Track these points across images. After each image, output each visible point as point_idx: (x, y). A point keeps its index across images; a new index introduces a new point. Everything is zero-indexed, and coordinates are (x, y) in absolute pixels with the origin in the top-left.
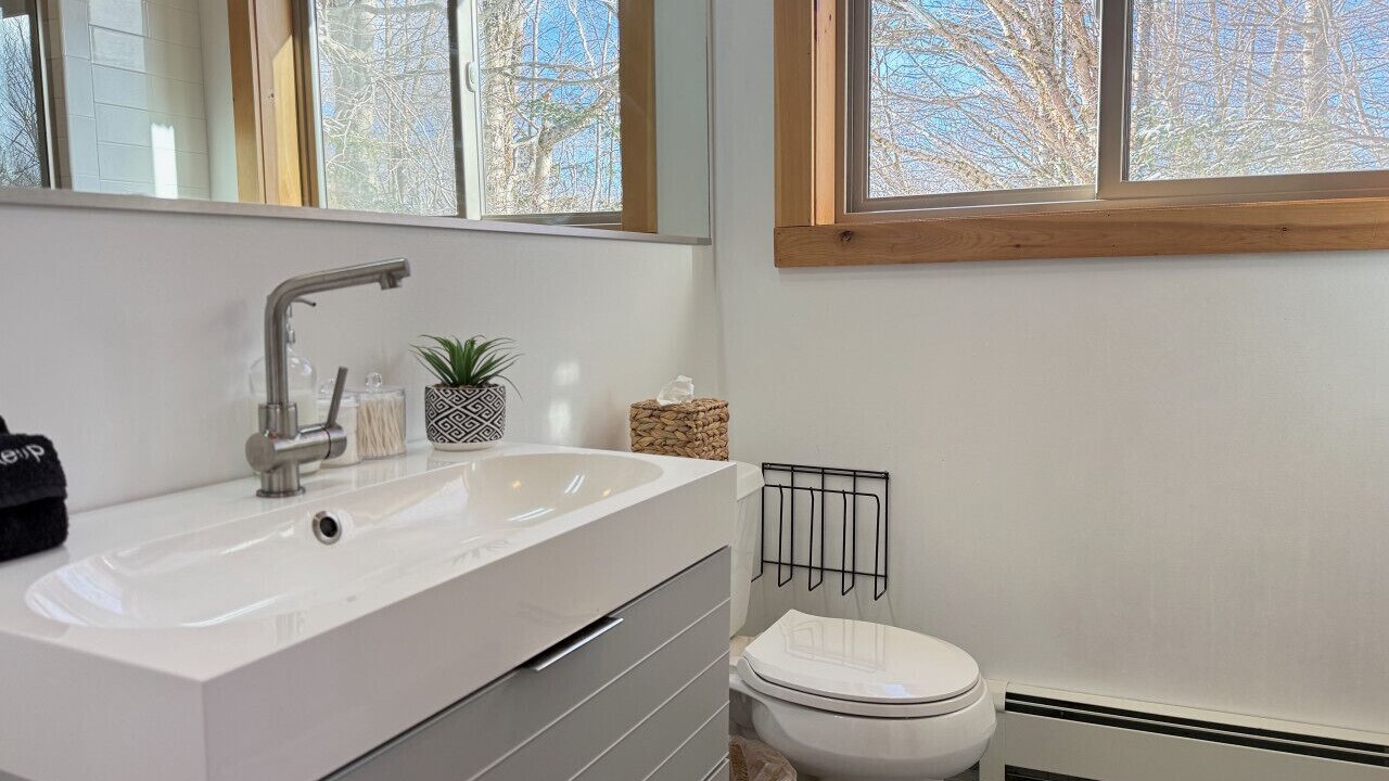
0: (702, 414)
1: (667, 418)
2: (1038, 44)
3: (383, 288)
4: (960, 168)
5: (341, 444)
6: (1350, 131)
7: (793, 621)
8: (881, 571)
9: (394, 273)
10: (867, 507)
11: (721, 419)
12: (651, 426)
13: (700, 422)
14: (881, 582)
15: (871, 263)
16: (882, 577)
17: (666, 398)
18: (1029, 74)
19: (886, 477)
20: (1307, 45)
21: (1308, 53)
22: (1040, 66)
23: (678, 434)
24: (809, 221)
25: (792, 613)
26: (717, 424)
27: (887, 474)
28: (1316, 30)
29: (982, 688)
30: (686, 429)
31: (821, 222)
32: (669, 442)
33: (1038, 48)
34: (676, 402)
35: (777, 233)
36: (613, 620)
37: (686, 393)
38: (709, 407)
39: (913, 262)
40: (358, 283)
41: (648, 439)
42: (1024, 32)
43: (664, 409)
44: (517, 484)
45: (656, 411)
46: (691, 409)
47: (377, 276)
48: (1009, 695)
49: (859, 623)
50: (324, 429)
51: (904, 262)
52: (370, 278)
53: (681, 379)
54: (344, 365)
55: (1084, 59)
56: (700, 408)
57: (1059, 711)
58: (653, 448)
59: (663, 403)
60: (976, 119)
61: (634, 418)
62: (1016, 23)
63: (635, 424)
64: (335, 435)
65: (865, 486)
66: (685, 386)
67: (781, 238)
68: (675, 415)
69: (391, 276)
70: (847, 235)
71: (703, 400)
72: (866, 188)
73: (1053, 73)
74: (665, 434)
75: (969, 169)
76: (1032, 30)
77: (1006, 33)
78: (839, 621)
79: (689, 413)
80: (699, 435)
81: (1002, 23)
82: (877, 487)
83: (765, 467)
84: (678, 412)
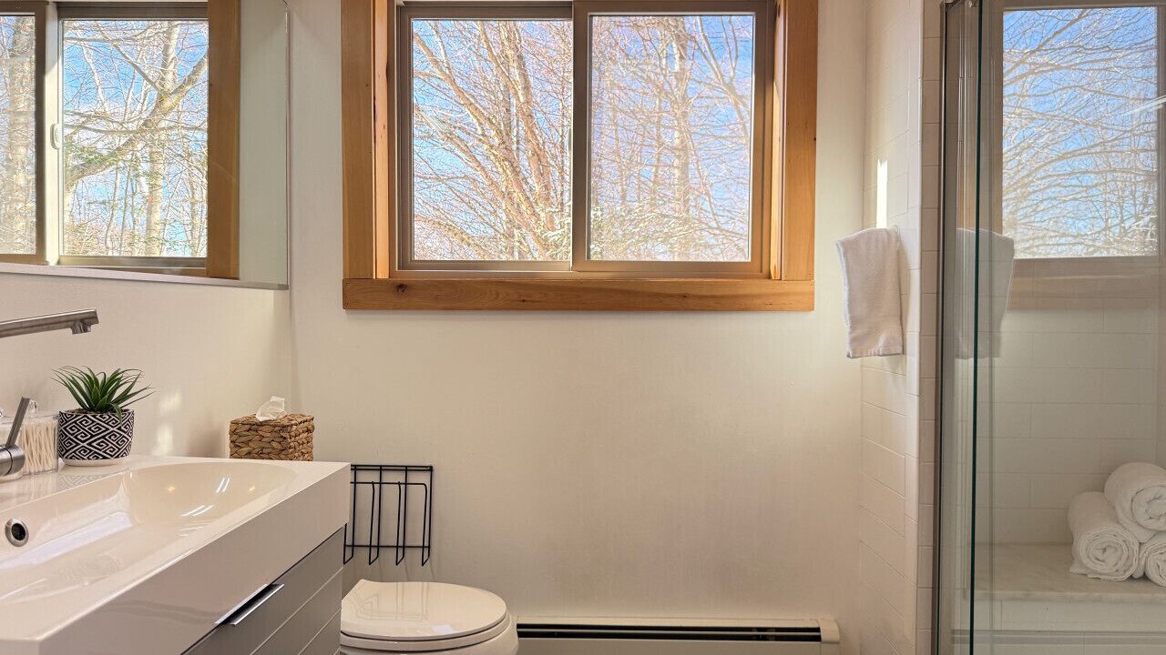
0: (295, 427)
1: (265, 432)
2: (504, 143)
3: (74, 333)
4: (449, 229)
5: (20, 461)
6: (707, 224)
7: (364, 587)
8: (426, 544)
9: (86, 321)
10: (416, 495)
11: (308, 431)
12: (250, 438)
13: (293, 434)
14: (426, 551)
15: (419, 308)
16: (426, 547)
17: (262, 415)
18: (497, 164)
19: (430, 469)
20: (676, 162)
21: (678, 167)
22: (506, 159)
23: (274, 444)
24: (372, 275)
25: (362, 581)
26: (306, 435)
27: (431, 467)
28: (682, 153)
29: (508, 620)
30: (281, 440)
31: (380, 277)
32: (265, 451)
33: (504, 146)
34: (272, 417)
35: (345, 283)
36: (276, 586)
37: (282, 410)
38: (300, 421)
39: (452, 309)
40: (53, 329)
41: (246, 449)
42: (493, 133)
43: (262, 424)
44: (171, 489)
45: (253, 426)
46: (285, 422)
47: (70, 323)
48: (519, 626)
49: (407, 584)
50: (6, 449)
51: (446, 309)
52: (65, 324)
53: (274, 399)
54: (26, 397)
55: (536, 157)
56: (293, 422)
57: (554, 633)
58: (249, 455)
59: (261, 419)
60: (458, 194)
61: (233, 433)
62: (487, 126)
63: (235, 437)
64: (15, 453)
65: (413, 477)
66: (278, 404)
67: (349, 287)
68: (271, 429)
69: (83, 323)
70: (402, 287)
71: (293, 415)
72: (412, 253)
73: (515, 165)
74: (262, 445)
75: (456, 231)
76: (499, 132)
77: (480, 132)
78: (393, 584)
79: (284, 426)
80: (292, 444)
81: (477, 124)
82: (424, 478)
83: (355, 468)
84: (275, 426)
